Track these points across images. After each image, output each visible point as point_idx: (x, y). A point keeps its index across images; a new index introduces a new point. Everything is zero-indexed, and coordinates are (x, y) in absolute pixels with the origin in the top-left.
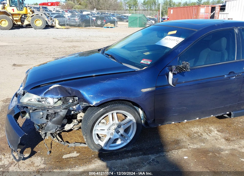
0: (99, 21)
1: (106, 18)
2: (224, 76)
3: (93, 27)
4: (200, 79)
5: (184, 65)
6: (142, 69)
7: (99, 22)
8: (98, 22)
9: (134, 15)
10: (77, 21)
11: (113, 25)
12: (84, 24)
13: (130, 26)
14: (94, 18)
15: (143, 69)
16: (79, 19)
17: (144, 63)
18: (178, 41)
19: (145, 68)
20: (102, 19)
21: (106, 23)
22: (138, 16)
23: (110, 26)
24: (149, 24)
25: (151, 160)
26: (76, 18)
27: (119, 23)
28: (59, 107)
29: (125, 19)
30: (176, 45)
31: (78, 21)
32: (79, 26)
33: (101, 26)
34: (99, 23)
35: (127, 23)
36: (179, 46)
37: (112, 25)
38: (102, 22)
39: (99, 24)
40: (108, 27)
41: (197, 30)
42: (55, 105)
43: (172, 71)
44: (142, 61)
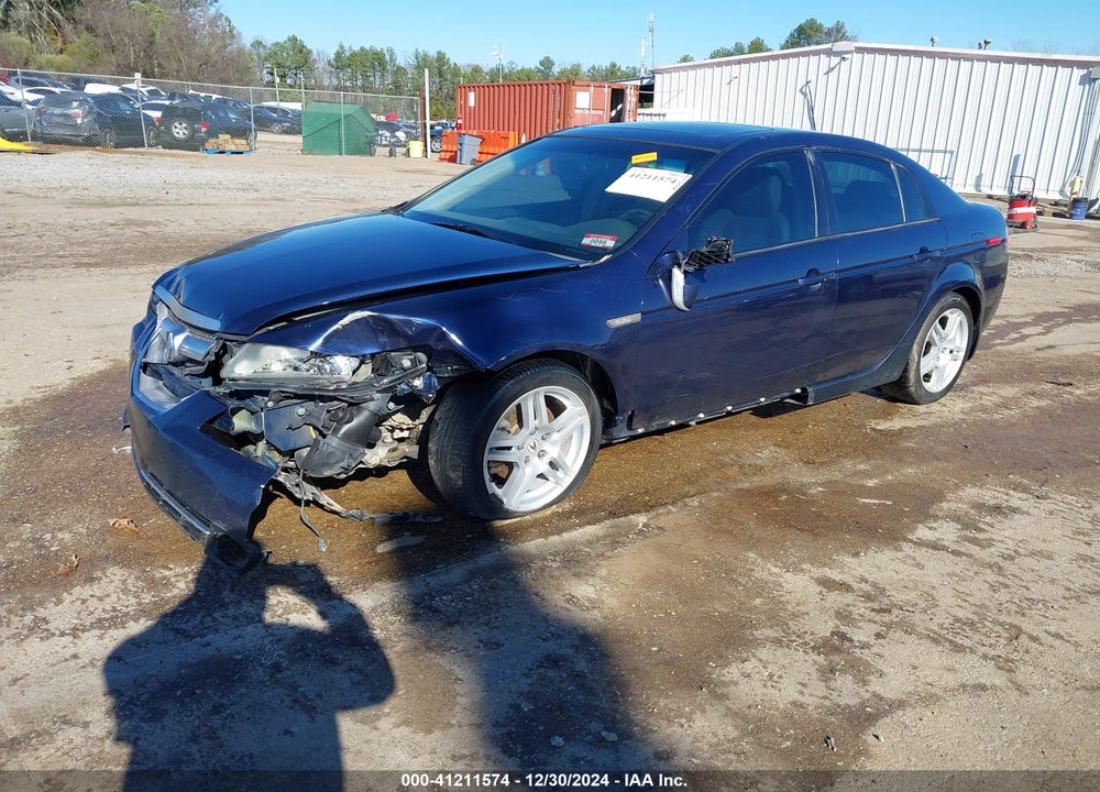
0: (177, 124)
1: (209, 113)
2: (796, 281)
3: (154, 150)
4: (742, 289)
5: (714, 247)
6: (597, 262)
7: (180, 131)
8: (177, 130)
9: (325, 108)
10: (79, 121)
11: (244, 142)
12: (111, 136)
13: (308, 149)
14: (156, 114)
15: (602, 260)
16: (90, 113)
17: (593, 244)
18: (676, 183)
19: (606, 258)
20: (191, 115)
21: (213, 134)
22: (344, 110)
23: (233, 148)
24: (384, 142)
25: (641, 525)
26: (76, 110)
27: (262, 136)
28: (368, 384)
29: (275, 121)
30: (673, 192)
31: (86, 120)
32: (89, 143)
33: (192, 144)
34: (181, 133)
35: (299, 139)
36: (685, 195)
37: (241, 143)
38: (194, 132)
39: (181, 136)
40: (221, 148)
41: (719, 152)
42: (355, 379)
43: (679, 266)
44: (586, 241)
